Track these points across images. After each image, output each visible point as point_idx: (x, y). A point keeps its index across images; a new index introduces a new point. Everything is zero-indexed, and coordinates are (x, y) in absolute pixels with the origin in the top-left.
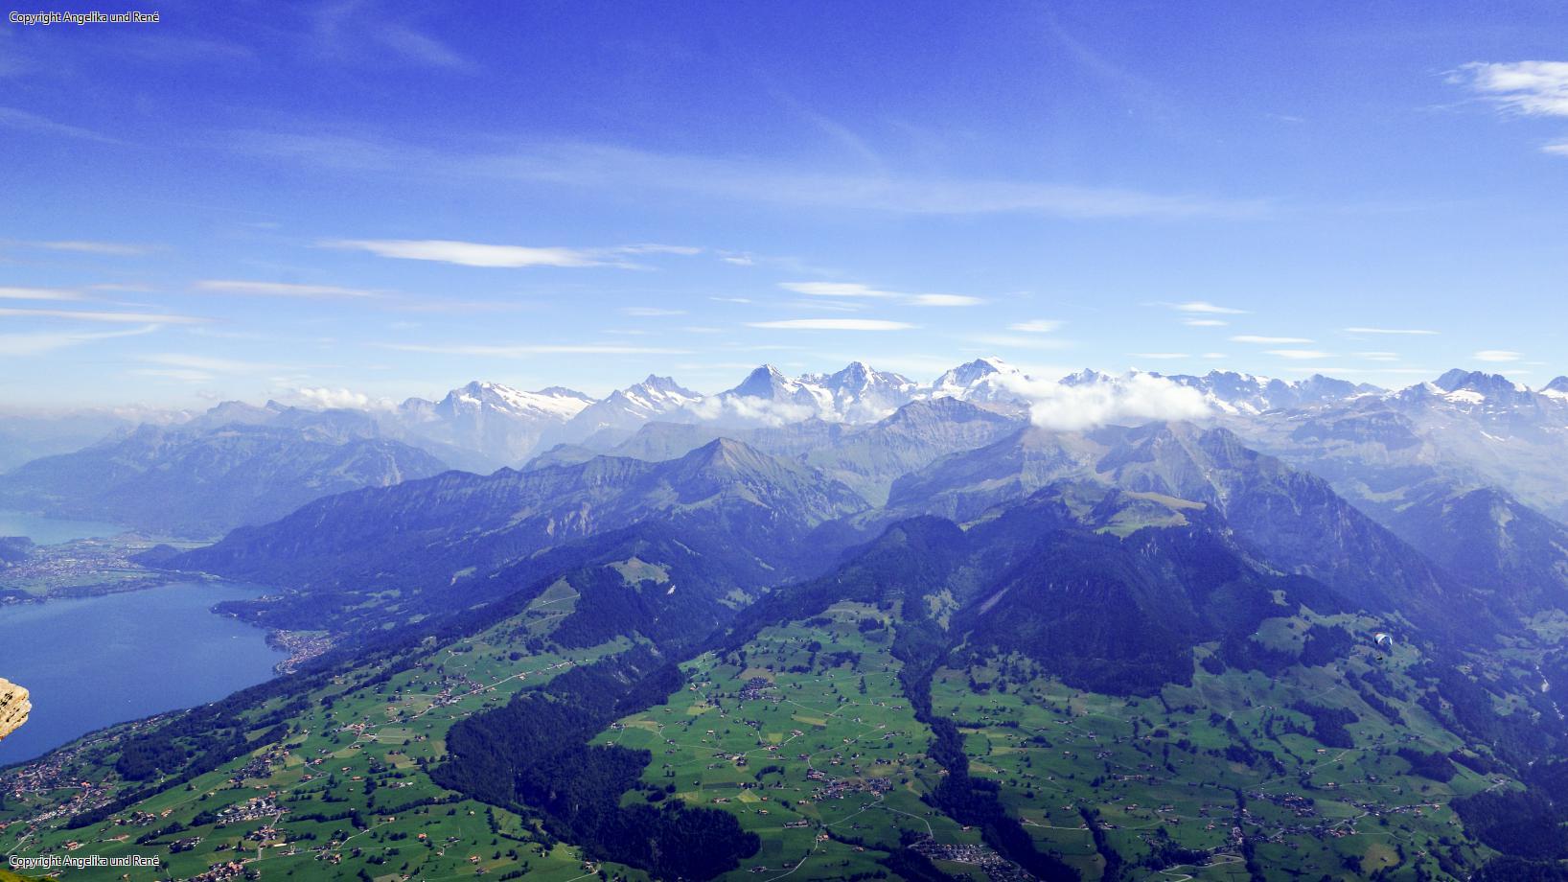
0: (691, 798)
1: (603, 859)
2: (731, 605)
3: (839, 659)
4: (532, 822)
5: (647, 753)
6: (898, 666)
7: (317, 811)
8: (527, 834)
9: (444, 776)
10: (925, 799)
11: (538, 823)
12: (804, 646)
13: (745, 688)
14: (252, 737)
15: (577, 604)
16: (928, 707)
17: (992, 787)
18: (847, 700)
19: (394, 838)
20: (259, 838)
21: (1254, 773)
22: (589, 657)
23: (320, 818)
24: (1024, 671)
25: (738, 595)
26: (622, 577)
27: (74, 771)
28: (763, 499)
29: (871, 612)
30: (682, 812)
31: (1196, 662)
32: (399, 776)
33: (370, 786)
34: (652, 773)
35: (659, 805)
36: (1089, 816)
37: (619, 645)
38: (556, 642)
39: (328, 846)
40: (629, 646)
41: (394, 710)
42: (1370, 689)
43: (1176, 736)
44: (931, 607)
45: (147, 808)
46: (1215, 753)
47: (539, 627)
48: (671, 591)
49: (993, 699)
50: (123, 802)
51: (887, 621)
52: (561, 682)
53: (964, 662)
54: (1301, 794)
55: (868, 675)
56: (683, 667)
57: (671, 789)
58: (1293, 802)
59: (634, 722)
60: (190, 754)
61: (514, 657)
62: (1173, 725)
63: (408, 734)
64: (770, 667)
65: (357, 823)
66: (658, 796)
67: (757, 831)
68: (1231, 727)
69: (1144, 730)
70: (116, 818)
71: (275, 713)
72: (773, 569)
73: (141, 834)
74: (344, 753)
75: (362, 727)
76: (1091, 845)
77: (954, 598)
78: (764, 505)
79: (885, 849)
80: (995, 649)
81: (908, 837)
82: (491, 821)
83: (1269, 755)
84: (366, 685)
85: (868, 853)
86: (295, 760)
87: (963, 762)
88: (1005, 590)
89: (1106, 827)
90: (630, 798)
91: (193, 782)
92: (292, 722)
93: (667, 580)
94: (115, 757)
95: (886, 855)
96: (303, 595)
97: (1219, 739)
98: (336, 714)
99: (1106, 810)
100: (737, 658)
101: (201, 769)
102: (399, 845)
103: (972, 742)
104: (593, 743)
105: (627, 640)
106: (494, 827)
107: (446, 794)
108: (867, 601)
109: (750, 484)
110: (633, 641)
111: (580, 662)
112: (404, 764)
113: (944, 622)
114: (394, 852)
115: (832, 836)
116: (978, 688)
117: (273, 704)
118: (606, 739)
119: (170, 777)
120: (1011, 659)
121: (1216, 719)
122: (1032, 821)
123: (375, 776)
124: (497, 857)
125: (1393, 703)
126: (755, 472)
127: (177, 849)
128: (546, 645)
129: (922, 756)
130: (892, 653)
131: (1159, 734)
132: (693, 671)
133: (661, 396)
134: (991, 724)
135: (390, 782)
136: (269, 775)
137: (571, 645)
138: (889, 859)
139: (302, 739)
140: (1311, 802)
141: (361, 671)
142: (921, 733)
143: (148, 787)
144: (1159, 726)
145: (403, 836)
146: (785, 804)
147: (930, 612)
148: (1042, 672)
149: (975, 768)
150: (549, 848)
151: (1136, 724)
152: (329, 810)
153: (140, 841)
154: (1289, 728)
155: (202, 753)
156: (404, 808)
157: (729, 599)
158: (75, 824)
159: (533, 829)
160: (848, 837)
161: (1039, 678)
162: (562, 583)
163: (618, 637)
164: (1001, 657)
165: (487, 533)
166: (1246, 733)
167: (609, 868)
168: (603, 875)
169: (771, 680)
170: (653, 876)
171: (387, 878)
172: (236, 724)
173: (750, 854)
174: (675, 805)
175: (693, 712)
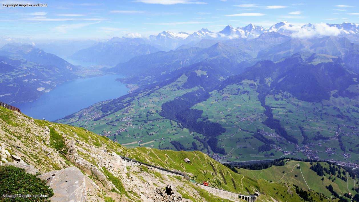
0: (211, 120)
1: (193, 132)
2: (220, 80)
3: (244, 92)
4: (179, 124)
5: (202, 111)
6: (258, 94)
7: (138, 120)
8: (179, 126)
9: (161, 114)
10: (263, 123)
11: (180, 124)
12: (236, 89)
13: (223, 98)
14: (125, 105)
15: (187, 80)
16: (264, 103)
17: (279, 121)
18: (246, 101)
19: (152, 125)
20: (127, 124)
21: (343, 120)
22: (190, 91)
23: (138, 121)
24: (287, 96)
25: (222, 78)
26: (197, 74)
27: (94, 110)
28: (228, 57)
29: (252, 82)
30: (210, 123)
31: (331, 95)
32: (153, 114)
33: (147, 115)
34: (204, 115)
35: (205, 121)
36: (301, 128)
37: (196, 88)
38: (183, 87)
39: (140, 126)
40: (198, 89)
41: (151, 101)
43: (324, 111)
44: (266, 81)
45: (107, 118)
46: (334, 115)
47: (180, 84)
48: (207, 77)
49: (280, 102)
50: (103, 116)
51: (256, 84)
52: (184, 96)
53: (273, 94)
54: (354, 126)
55: (251, 96)
56: (210, 93)
57: (207, 118)
58: (352, 127)
59: (199, 104)
60: (114, 108)
61: (175, 90)
62: (324, 109)
63: (154, 105)
64: (229, 94)
65: (145, 122)
66: (205, 120)
67: (225, 128)
68: (338, 110)
69: (316, 110)
70: (102, 119)
71: (128, 101)
72: (230, 72)
73: (107, 122)
74: (142, 109)
75: (145, 104)
76: (301, 134)
77: (272, 79)
78: (228, 58)
79: (253, 133)
80: (281, 91)
81: (258, 131)
82: (171, 123)
83: (348, 117)
84: (145, 95)
85: (249, 133)
86: (133, 110)
87: (272, 115)
88: (284, 77)
89: (305, 131)
90: (199, 120)
91: (115, 113)
92: (132, 102)
93: (206, 75)
94: (101, 108)
95: (253, 134)
96: (132, 77)
97: (336, 113)
98: (140, 101)
99: (305, 127)
100: (222, 91)
101: (116, 111)
102: (153, 127)
103: (274, 111)
104: (191, 108)
105: (198, 87)
106: (172, 124)
107: (162, 117)
108: (251, 80)
109: (225, 53)
110: (199, 87)
111: (188, 92)
112: (154, 111)
113: (269, 84)
114: (153, 128)
115: (242, 129)
116: (276, 99)
117: (128, 99)
118: (194, 108)
119: (111, 112)
120: (285, 93)
121: (335, 108)
122: (287, 128)
123: (148, 113)
124: (172, 130)
126: (226, 50)
127: (113, 126)
128: (181, 88)
129: (263, 113)
130: (257, 91)
131: (320, 111)
132: (212, 94)
133: (205, 33)
134: (279, 107)
135: (151, 115)
136: (128, 112)
137: (186, 88)
138: (254, 135)
139: (134, 106)
140: (357, 128)
141: (144, 93)
142: (262, 109)
143: (107, 114)
144: (320, 109)
145: (154, 125)
146: (232, 122)
147: (266, 82)
148: (292, 96)
149: (275, 117)
150: (183, 129)
151: (314, 108)
152: (140, 119)
153: (106, 124)
154: (354, 111)
155: (116, 108)
156: (154, 120)
157: (220, 79)
158: (95, 120)
159: (179, 125)
160: (245, 130)
161: (291, 98)
162: (184, 75)
163: (196, 87)
164: (282, 93)
165: (168, 64)
166: (342, 111)
167: (195, 133)
168: (193, 135)
169: (229, 96)
170: (204, 135)
171: (151, 133)
172: (121, 102)
173: (224, 132)
174: (209, 121)
175: (212, 103)
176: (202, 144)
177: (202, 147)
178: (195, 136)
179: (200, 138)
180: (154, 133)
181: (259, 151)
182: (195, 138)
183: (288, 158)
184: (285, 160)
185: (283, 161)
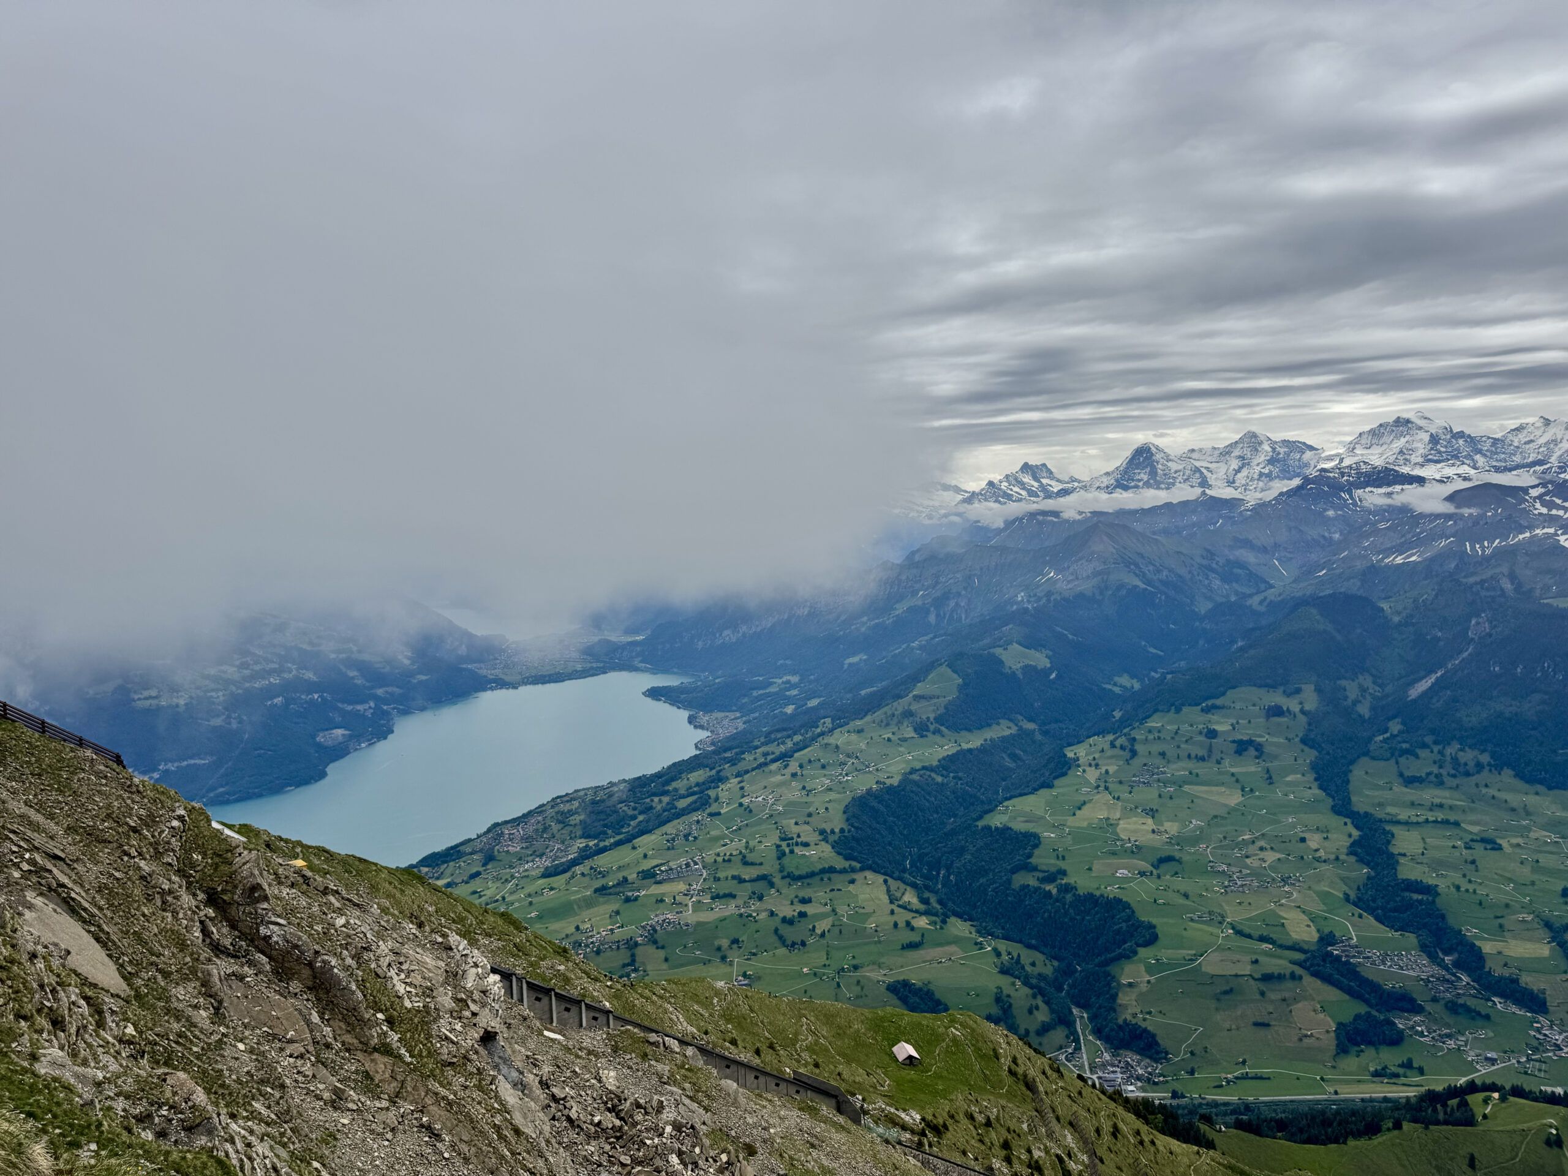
0: (1081, 882)
1: (996, 937)
2: (1117, 690)
3: (1242, 747)
4: (926, 895)
5: (1034, 836)
6: (1311, 754)
7: (736, 873)
8: (922, 907)
9: (843, 848)
10: (1346, 902)
11: (932, 897)
12: (1201, 733)
13: (1136, 775)
14: (682, 804)
15: (961, 688)
16: (1347, 801)
17: (1431, 892)
18: (1252, 790)
19: (802, 902)
20: (691, 894)
22: (974, 741)
23: (740, 880)
25: (1125, 680)
27: (545, 829)
29: (1277, 698)
30: (1074, 895)
32: (806, 845)
33: (781, 855)
34: (1042, 859)
35: (1049, 887)
37: (1003, 730)
38: (942, 725)
39: (747, 905)
40: (1014, 730)
41: (797, 785)
44: (1348, 693)
45: (602, 861)
47: (927, 712)
48: (1053, 676)
49: (1428, 794)
50: (585, 855)
52: (947, 764)
55: (1273, 765)
56: (1070, 752)
57: (1062, 872)
59: (1021, 804)
60: (634, 818)
61: (903, 739)
63: (811, 808)
64: (1162, 754)
65: (770, 886)
66: (1049, 880)
67: (1154, 921)
70: (577, 871)
71: (697, 785)
72: (1162, 654)
73: (598, 884)
75: (770, 799)
77: (1374, 683)
78: (1149, 588)
79: (1301, 950)
81: (1327, 939)
82: (889, 893)
84: (773, 761)
85: (1279, 951)
87: (1392, 861)
88: (1439, 674)
90: (1021, 879)
91: (636, 842)
92: (712, 793)
93: (1049, 665)
94: (575, 818)
95: (1299, 956)
96: (717, 681)
98: (748, 786)
101: (642, 831)
102: (806, 908)
103: (1405, 842)
104: (981, 824)
105: (1011, 724)
106: (892, 898)
107: (847, 864)
108: (1273, 687)
109: (1132, 567)
110: (1017, 725)
111: (965, 746)
112: (807, 833)
113: (1364, 710)
114: (803, 915)
115: (1237, 931)
117: (697, 776)
118: (996, 820)
119: (618, 838)
120: (1449, 751)
122: (1479, 931)
123: (783, 845)
124: (895, 925)
126: (1138, 554)
127: (628, 900)
128: (932, 727)
129: (1342, 853)
130: (1304, 741)
132: (1079, 757)
133: (1036, 484)
134: (1427, 821)
135: (797, 850)
137: (956, 728)
138: (1305, 961)
139: (721, 808)
141: (768, 748)
142: (1340, 828)
145: (811, 901)
146: (1186, 896)
148: (1489, 764)
149: (1408, 871)
150: (944, 922)
152: (747, 873)
153: (596, 892)
155: (641, 818)
156: (812, 875)
157: (1115, 684)
158: (548, 874)
159: (927, 902)
160: (1255, 933)
161: (1485, 772)
162: (944, 669)
163: (1001, 721)
164: (1436, 749)
165: (872, 623)
167: (1003, 946)
168: (996, 951)
169: (1164, 768)
170: (1048, 959)
171: (798, 939)
172: (668, 793)
173: (1149, 943)
174: (1067, 889)
176: (1039, 998)
177: (1043, 1015)
178: (1004, 959)
179: (1028, 969)
180: (809, 941)
181: (1342, 1050)
182: (1004, 971)
183: (1493, 1087)
184: (1475, 1099)
185: (1464, 1104)
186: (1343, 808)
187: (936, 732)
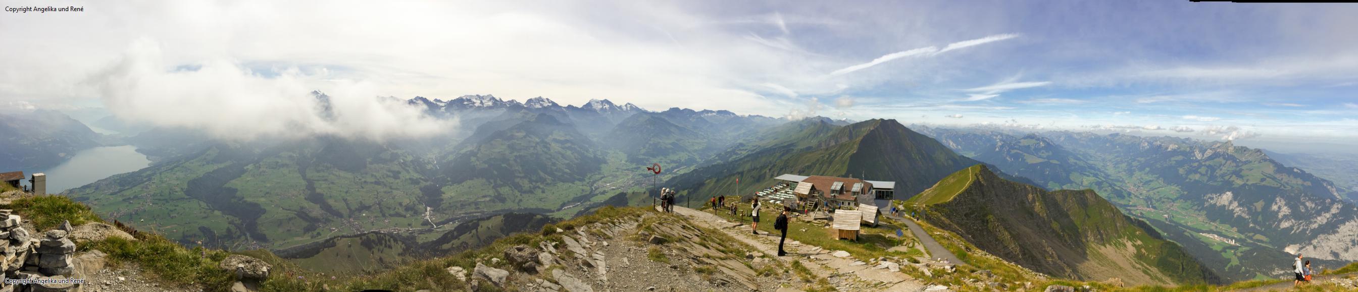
0: (249, 200)
1: (228, 215)
4: (209, 205)
5: (237, 189)
7: (159, 198)
8: (208, 208)
9: (188, 192)
10: (305, 199)
11: (210, 205)
13: (261, 173)
14: (145, 179)
17: (322, 195)
18: (286, 175)
19: (176, 206)
20: (146, 202)
21: (380, 186)
23: (160, 200)
31: (368, 163)
32: (176, 192)
33: (170, 193)
34: (238, 194)
35: (241, 202)
36: (345, 200)
37: (229, 163)
38: (214, 162)
39: (161, 206)
41: (175, 176)
42: (403, 166)
43: (363, 180)
45: (125, 193)
46: (372, 183)
47: (209, 158)
49: (321, 174)
50: (120, 191)
54: (390, 190)
55: (291, 169)
56: (245, 168)
57: (243, 198)
59: (233, 181)
61: (204, 165)
62: (363, 177)
63: (178, 182)
64: (266, 168)
65: (167, 202)
66: (240, 200)
67: (265, 208)
68: (375, 176)
69: (356, 179)
70: (119, 194)
71: (149, 175)
74: (164, 185)
75: (168, 179)
76: (346, 207)
79: (296, 211)
81: (302, 208)
82: (199, 204)
83: (383, 182)
84: (169, 170)
85: (292, 212)
86: (154, 186)
87: (314, 189)
89: (349, 202)
90: (233, 200)
91: (133, 188)
92: (153, 177)
94: (119, 181)
95: (296, 213)
97: (373, 180)
98: (163, 176)
99: (348, 198)
101: (134, 186)
102: (176, 208)
103: (316, 184)
104: (224, 186)
106: (200, 206)
107: (188, 197)
111: (220, 167)
112: (178, 189)
114: (175, 209)
115: (283, 209)
117: (148, 173)
118: (227, 185)
120: (325, 164)
121: (372, 175)
122: (331, 202)
123: (171, 191)
124: (201, 213)
125: (408, 168)
129: (305, 188)
130: (297, 163)
131: (360, 180)
132: (247, 169)
134: (321, 179)
135: (174, 193)
136: (148, 188)
139: (155, 181)
140: (392, 192)
141: (167, 167)
142: (304, 183)
144: (360, 178)
145: (178, 206)
146: (272, 201)
149: (318, 191)
150: (213, 211)
151: (354, 178)
152: (162, 198)
153: (123, 200)
154: (388, 176)
156: (178, 200)
158: (112, 194)
159: (209, 207)
160: (287, 209)
166: (378, 177)
167: (230, 217)
168: (228, 218)
169: (267, 171)
170: (239, 219)
171: (174, 215)
172: (141, 176)
173: (264, 213)
174: (245, 202)
175: (248, 179)
176: (238, 230)
177: (238, 233)
178: (230, 220)
179: (235, 222)
180: (177, 216)
181: (305, 233)
182: (230, 223)
183: (339, 237)
184: (335, 240)
185: (333, 241)
186: (304, 177)
187: (212, 163)
